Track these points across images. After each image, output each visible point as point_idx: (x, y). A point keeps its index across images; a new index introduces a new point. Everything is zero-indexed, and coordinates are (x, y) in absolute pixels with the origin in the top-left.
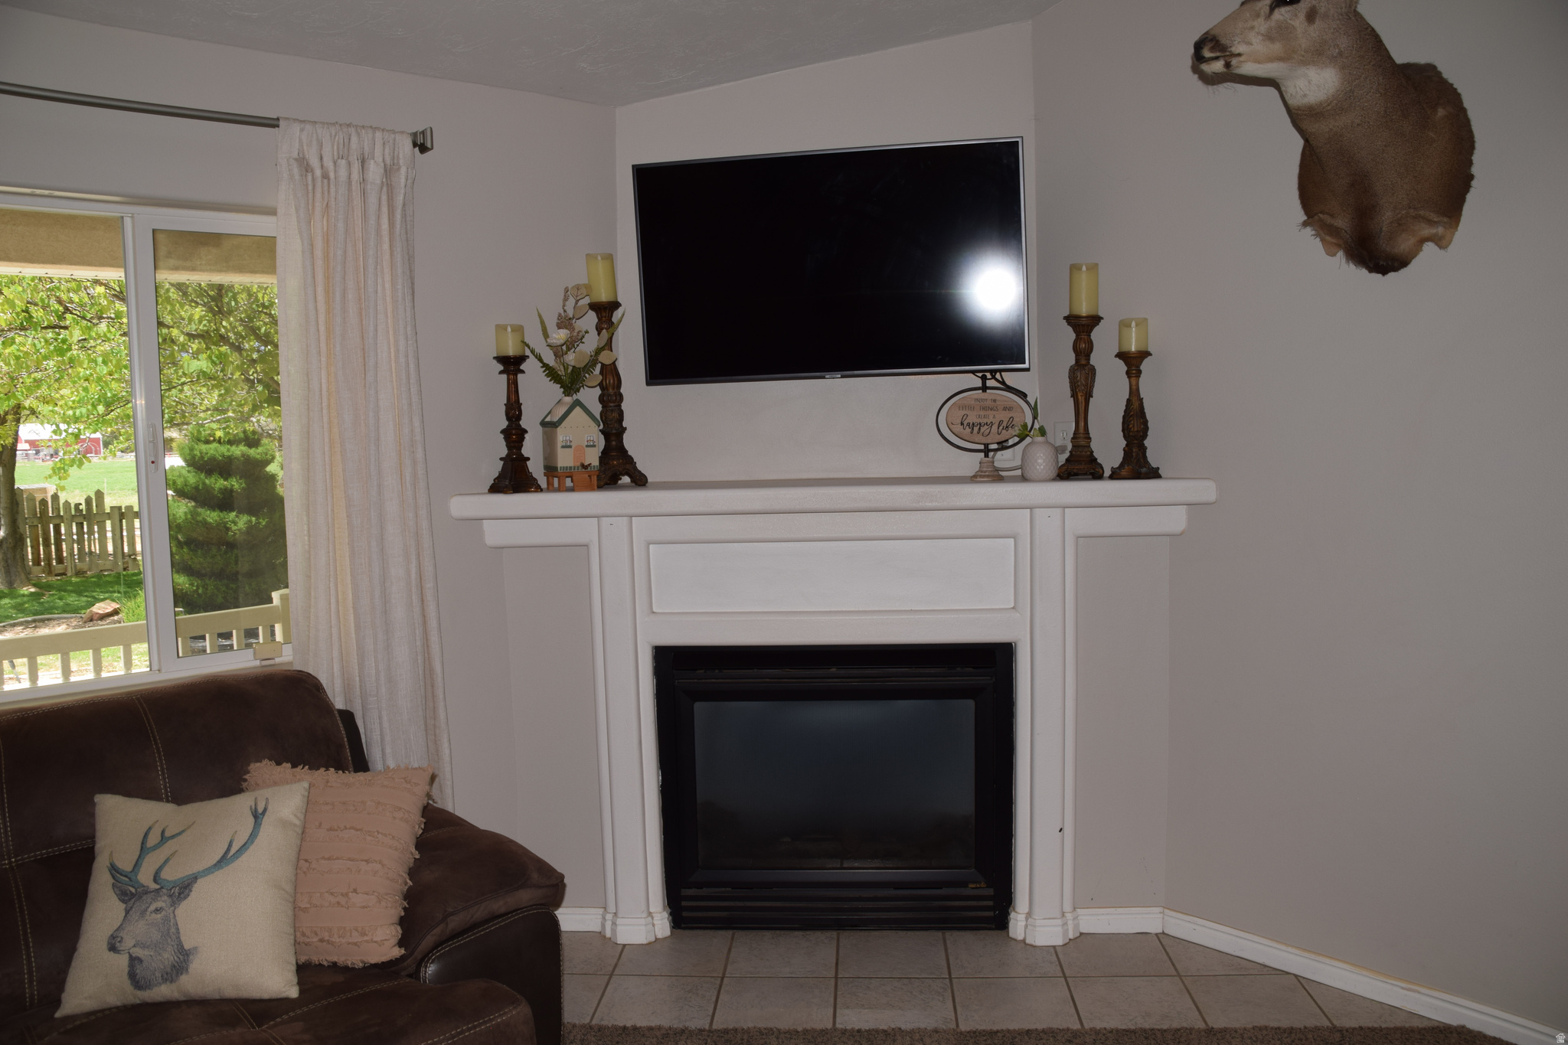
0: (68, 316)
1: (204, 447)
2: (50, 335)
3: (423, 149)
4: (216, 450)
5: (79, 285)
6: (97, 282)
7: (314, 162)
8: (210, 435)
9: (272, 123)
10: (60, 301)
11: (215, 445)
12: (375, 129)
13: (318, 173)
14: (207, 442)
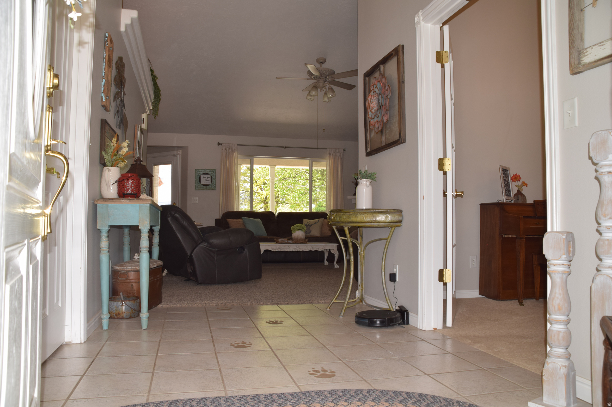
0: (297, 176)
1: (320, 208)
2: (294, 179)
3: (345, 151)
4: (323, 209)
5: (300, 169)
6: (303, 169)
7: (331, 153)
8: (322, 205)
9: (326, 149)
10: (296, 173)
11: (323, 208)
12: (339, 149)
13: (332, 154)
14: (321, 207)
